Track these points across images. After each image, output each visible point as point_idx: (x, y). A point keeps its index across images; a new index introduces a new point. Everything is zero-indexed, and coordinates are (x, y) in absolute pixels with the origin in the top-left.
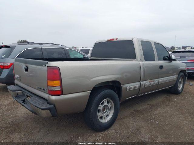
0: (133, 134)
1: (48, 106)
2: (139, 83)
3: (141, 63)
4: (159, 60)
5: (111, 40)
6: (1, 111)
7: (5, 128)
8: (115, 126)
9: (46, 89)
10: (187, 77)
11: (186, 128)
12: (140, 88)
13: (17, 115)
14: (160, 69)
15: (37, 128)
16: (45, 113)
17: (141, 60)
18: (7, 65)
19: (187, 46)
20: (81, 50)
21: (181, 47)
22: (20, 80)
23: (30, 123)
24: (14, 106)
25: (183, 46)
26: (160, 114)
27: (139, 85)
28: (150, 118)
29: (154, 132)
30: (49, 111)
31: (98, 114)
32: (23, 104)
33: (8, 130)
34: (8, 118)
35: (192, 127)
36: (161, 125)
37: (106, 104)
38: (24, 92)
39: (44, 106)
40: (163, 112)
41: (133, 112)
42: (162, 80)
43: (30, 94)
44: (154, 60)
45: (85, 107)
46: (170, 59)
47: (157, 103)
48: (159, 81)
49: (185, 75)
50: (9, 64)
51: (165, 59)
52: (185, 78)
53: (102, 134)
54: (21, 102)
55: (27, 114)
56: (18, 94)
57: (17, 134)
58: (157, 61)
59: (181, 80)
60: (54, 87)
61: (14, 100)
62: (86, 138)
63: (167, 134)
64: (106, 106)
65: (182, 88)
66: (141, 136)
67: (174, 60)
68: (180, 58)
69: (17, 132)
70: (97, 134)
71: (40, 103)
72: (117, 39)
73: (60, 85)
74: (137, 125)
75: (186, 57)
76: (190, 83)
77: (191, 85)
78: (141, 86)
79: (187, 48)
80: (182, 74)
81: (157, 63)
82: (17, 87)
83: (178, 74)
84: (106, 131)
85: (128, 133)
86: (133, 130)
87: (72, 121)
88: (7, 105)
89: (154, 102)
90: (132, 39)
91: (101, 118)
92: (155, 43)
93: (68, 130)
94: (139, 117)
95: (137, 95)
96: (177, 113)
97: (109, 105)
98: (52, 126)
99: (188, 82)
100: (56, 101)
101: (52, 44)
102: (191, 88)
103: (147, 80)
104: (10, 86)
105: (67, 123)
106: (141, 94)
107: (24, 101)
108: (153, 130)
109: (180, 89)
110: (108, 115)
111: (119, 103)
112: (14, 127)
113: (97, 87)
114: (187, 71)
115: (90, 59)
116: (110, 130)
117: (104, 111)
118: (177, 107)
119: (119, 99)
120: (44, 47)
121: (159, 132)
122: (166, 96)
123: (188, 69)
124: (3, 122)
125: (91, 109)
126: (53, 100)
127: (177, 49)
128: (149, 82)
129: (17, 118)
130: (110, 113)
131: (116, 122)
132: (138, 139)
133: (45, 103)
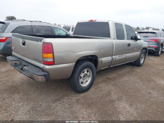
0: (105, 95)
1: (43, 73)
2: (111, 57)
3: (114, 41)
4: (128, 39)
5: (91, 21)
6: (1, 76)
7: (6, 90)
8: (92, 89)
9: (42, 60)
10: (147, 53)
11: (144, 92)
12: (112, 61)
13: (14, 80)
14: (128, 46)
15: (32, 90)
16: (41, 79)
17: (114, 39)
18: (3, 39)
19: (149, 28)
20: (64, 27)
21: (145, 28)
22: (18, 52)
23: (26, 87)
24: (11, 73)
25: (146, 27)
26: (125, 81)
27: (111, 59)
28: (118, 84)
29: (121, 94)
30: (44, 77)
31: (80, 80)
32: (21, 71)
33: (8, 91)
34: (7, 82)
35: (149, 91)
36: (126, 89)
37: (86, 72)
38: (22, 62)
39: (40, 73)
40: (128, 79)
41: (106, 79)
42: (129, 55)
43: (27, 63)
44: (124, 39)
45: (71, 75)
46: (136, 39)
47: (124, 73)
48: (126, 56)
49: (146, 52)
50: (4, 38)
51: (132, 39)
52: (146, 54)
53: (82, 95)
54: (20, 70)
55: (22, 79)
56: (16, 63)
57: (17, 94)
58: (126, 40)
59: (143, 55)
60: (48, 59)
61: (13, 68)
62: (70, 98)
63: (130, 96)
64: (86, 74)
65: (143, 62)
66: (111, 97)
67: (139, 39)
68: (143, 37)
69: (16, 93)
70: (79, 95)
71: (37, 71)
72: (96, 20)
73: (52, 57)
74: (108, 89)
75: (148, 37)
76: (149, 58)
77: (150, 60)
78: (113, 59)
79: (150, 29)
80: (144, 50)
81: (126, 41)
82: (15, 57)
83: (141, 50)
84: (85, 93)
85: (102, 94)
86: (105, 93)
87: (59, 85)
88: (5, 72)
89: (121, 72)
90: (108, 21)
91: (82, 83)
92: (126, 25)
93: (57, 92)
94: (110, 83)
95: (109, 66)
96: (138, 80)
97: (88, 74)
98: (44, 89)
99: (148, 57)
100: (49, 69)
101: (41, 22)
102: (150, 62)
103: (118, 55)
104: (9, 57)
105: (55, 86)
106: (112, 65)
107: (22, 69)
108: (120, 92)
109: (141, 62)
110: (87, 81)
111: (95, 72)
112: (13, 89)
113: (81, 59)
114: (148, 49)
115: (73, 36)
116: (88, 92)
117: (84, 78)
118: (138, 76)
119: (96, 69)
120: (34, 24)
121: (124, 94)
122: (131, 68)
123: (149, 47)
124: (4, 85)
125: (75, 76)
126: (47, 69)
127: (142, 30)
128: (119, 56)
129: (15, 82)
130: (88, 79)
131: (93, 86)
132: (109, 99)
133: (40, 71)
